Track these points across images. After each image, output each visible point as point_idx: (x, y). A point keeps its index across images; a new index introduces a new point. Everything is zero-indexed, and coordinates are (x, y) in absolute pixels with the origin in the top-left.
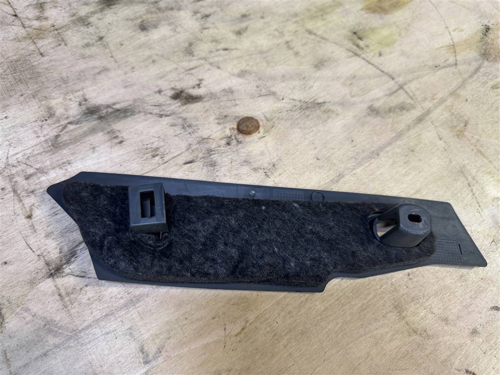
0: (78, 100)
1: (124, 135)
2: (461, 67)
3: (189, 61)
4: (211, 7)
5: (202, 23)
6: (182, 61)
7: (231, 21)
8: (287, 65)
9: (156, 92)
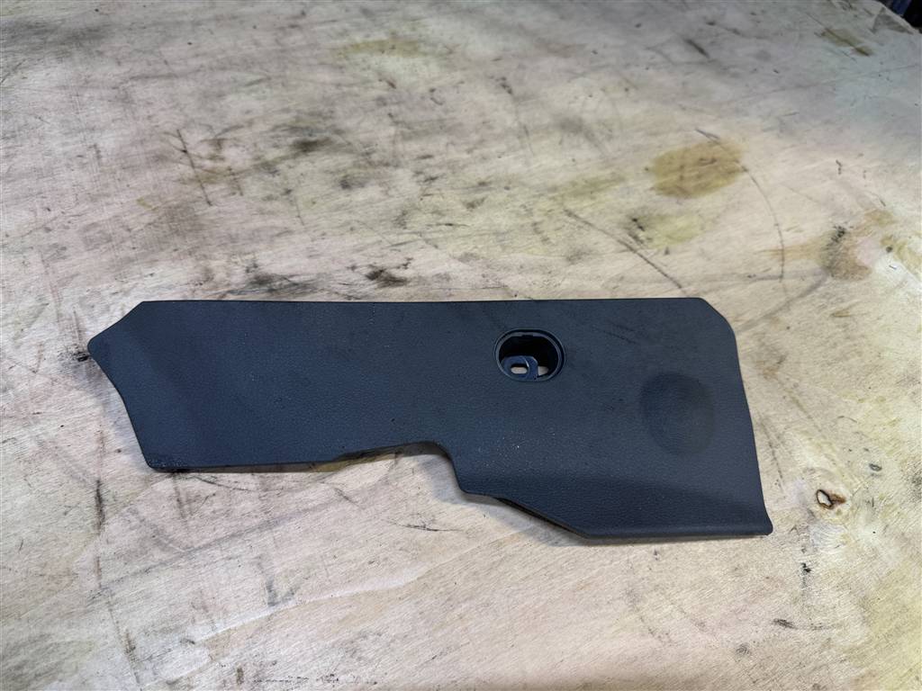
0: (246, 265)
2: (789, 282)
3: (399, 234)
4: (440, 167)
5: (424, 187)
6: (389, 233)
7: (464, 188)
8: (529, 253)
9: (348, 268)
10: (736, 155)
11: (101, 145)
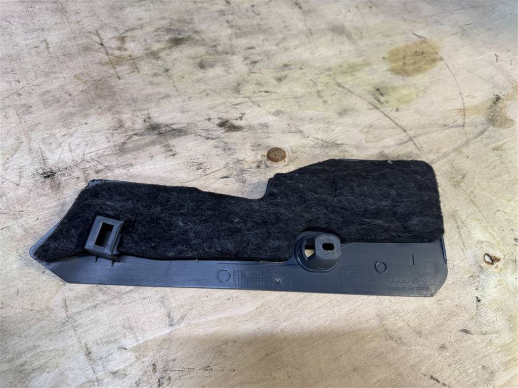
0: (143, 117)
1: (177, 149)
2: (468, 129)
3: (236, 98)
4: (260, 55)
5: (250, 67)
6: (229, 97)
7: (274, 69)
8: (315, 110)
9: (206, 119)
10: (436, 50)
11: (48, 40)
